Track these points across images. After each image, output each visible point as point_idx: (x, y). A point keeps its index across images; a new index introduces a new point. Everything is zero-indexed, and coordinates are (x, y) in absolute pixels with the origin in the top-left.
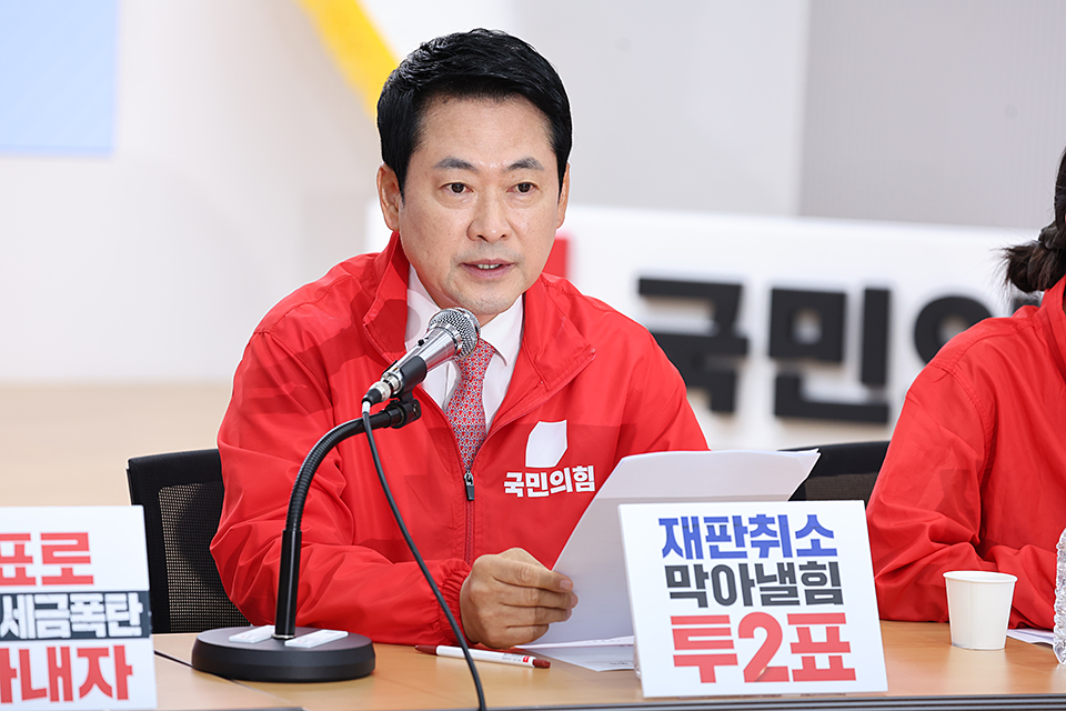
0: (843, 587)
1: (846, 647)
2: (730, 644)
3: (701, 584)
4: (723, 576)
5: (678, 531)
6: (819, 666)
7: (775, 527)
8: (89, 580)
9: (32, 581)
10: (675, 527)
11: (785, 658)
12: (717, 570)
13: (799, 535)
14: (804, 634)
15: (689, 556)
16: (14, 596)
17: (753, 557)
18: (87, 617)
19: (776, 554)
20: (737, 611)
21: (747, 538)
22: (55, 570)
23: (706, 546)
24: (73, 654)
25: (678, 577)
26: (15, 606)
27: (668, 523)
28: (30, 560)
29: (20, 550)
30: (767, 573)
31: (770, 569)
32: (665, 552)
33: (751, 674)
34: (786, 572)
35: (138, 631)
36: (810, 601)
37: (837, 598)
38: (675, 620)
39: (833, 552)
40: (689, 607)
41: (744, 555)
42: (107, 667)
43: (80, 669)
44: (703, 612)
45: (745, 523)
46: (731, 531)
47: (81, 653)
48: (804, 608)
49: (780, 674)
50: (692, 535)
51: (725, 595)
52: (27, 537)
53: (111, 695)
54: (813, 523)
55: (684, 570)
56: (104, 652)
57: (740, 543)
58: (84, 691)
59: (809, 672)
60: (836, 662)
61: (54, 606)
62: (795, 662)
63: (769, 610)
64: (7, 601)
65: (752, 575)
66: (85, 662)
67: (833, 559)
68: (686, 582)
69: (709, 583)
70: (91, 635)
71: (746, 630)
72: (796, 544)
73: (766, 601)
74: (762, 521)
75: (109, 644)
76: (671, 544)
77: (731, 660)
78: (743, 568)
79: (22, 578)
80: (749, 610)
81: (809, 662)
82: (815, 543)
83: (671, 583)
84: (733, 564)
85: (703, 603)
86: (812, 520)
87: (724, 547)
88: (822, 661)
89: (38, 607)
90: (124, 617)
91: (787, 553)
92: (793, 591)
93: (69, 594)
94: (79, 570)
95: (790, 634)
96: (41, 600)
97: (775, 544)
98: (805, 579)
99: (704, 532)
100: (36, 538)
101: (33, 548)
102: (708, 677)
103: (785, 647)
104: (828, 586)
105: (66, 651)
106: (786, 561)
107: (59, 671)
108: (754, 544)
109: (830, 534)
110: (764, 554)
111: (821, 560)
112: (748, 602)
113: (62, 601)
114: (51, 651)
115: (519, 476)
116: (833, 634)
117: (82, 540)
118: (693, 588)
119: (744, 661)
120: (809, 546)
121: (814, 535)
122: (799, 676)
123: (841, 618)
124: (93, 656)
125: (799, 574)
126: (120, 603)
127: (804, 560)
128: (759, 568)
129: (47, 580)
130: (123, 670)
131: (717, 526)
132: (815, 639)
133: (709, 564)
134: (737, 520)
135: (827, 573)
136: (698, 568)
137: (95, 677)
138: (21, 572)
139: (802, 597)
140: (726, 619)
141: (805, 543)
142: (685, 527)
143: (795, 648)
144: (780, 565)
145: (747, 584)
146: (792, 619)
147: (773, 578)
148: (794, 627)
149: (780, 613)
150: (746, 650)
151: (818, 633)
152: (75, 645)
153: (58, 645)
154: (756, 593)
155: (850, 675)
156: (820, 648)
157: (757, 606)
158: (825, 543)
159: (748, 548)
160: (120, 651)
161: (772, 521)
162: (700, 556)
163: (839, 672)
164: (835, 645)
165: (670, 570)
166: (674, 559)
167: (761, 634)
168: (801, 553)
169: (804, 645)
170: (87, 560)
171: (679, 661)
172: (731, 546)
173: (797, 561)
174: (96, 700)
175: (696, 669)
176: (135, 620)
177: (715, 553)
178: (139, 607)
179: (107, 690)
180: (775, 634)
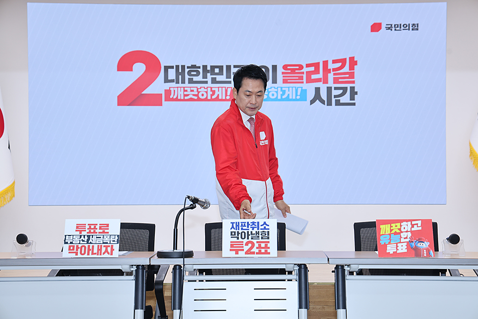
0: (270, 236)
1: (269, 248)
2: (243, 247)
3: (238, 235)
4: (243, 234)
5: (235, 225)
6: (262, 251)
7: (256, 224)
8: (108, 233)
9: (97, 233)
11: (255, 250)
12: (242, 233)
13: (261, 226)
14: (260, 245)
15: (236, 230)
16: (92, 236)
17: (251, 230)
18: (107, 239)
19: (256, 229)
20: (246, 240)
21: (250, 226)
22: (101, 231)
23: (240, 228)
24: (103, 246)
25: (233, 234)
26: (92, 237)
27: (233, 223)
28: (97, 229)
29: (95, 227)
30: (253, 233)
31: (254, 232)
32: (231, 229)
33: (246, 253)
34: (257, 233)
35: (116, 243)
36: (262, 238)
37: (268, 238)
38: (231, 242)
39: (269, 229)
40: (235, 240)
42: (109, 250)
43: (104, 249)
44: (238, 241)
45: (250, 223)
46: (246, 225)
47: (104, 246)
48: (260, 240)
49: (253, 253)
50: (238, 225)
51: (243, 237)
52: (97, 225)
54: (265, 223)
55: (235, 232)
56: (109, 246)
57: (248, 227)
58: (104, 254)
59: (260, 253)
60: (266, 251)
61: (100, 238)
62: (257, 251)
63: (252, 240)
64: (91, 236)
65: (250, 233)
66: (105, 248)
67: (268, 230)
68: (235, 235)
69: (240, 235)
70: (107, 243)
71: (247, 244)
72: (260, 227)
73: (252, 238)
74: (253, 223)
75: (110, 245)
76: (233, 227)
77: (243, 250)
78: (248, 232)
79: (94, 232)
80: (248, 240)
81: (260, 251)
82: (265, 227)
83: (231, 235)
84: (246, 231)
86: (265, 222)
87: (244, 228)
88: (263, 251)
89: (97, 238)
90: (114, 240)
91: (258, 229)
92: (259, 237)
93: (103, 235)
94: (106, 231)
95: (257, 245)
96: (97, 236)
97: (256, 227)
99: (240, 225)
100: (98, 225)
101: (98, 227)
102: (237, 253)
103: (255, 247)
104: (267, 236)
105: (101, 246)
106: (258, 231)
107: (99, 250)
109: (268, 226)
110: (253, 229)
111: (265, 231)
112: (248, 239)
113: (102, 237)
114: (98, 246)
116: (266, 245)
117: (108, 225)
118: (236, 236)
119: (245, 251)
120: (263, 228)
121: (265, 225)
122: (257, 253)
123: (269, 242)
124: (107, 247)
125: (260, 233)
126: (113, 237)
127: (262, 231)
128: (251, 232)
129: (99, 233)
130: (112, 250)
131: (243, 224)
132: (262, 246)
133: (240, 231)
134: (248, 223)
135: (267, 233)
136: (238, 232)
137: (106, 251)
138: (94, 231)
139: (260, 238)
140: (243, 242)
141: (263, 227)
142: (236, 224)
143: (257, 248)
145: (248, 235)
146: (257, 242)
148: (257, 244)
149: (255, 241)
150: (246, 248)
151: (263, 245)
152: (103, 245)
153: (100, 245)
154: (250, 237)
155: (269, 253)
156: (263, 248)
157: (250, 239)
158: (267, 227)
159: (249, 228)
160: (112, 246)
163: (266, 253)
164: (266, 247)
165: (232, 232)
166: (233, 230)
167: (250, 245)
168: (261, 229)
169: (259, 247)
170: (108, 229)
171: (231, 250)
172: (246, 228)
173: (260, 231)
174: (106, 255)
175: (235, 252)
176: (116, 240)
177: (242, 229)
178: (117, 238)
179: (109, 253)
180: (253, 245)
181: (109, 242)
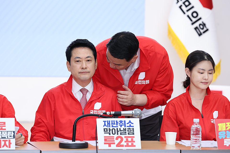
0: (135, 132)
1: (134, 142)
2: (114, 141)
3: (110, 131)
4: (114, 130)
5: (106, 123)
6: (129, 145)
7: (123, 122)
8: (5, 129)
10: (106, 122)
11: (123, 143)
13: (127, 124)
14: (127, 140)
15: (108, 127)
17: (119, 127)
18: (4, 135)
19: (123, 127)
20: (116, 136)
21: (118, 124)
23: (111, 125)
24: (2, 141)
25: (106, 130)
27: (105, 122)
30: (121, 130)
31: (122, 129)
32: (104, 126)
33: (117, 146)
34: (125, 130)
35: (13, 137)
36: (129, 134)
37: (133, 134)
38: (105, 137)
39: (133, 126)
40: (107, 135)
41: (118, 127)
42: (7, 143)
44: (110, 136)
45: (118, 122)
46: (115, 123)
47: (3, 141)
48: (127, 135)
49: (123, 146)
50: (109, 123)
51: (114, 133)
53: (8, 147)
54: (130, 122)
55: (107, 129)
56: (7, 141)
57: (117, 125)
58: (3, 146)
59: (127, 145)
62: (125, 144)
63: (121, 136)
65: (119, 130)
66: (4, 142)
67: (133, 128)
68: (107, 131)
69: (111, 131)
70: (5, 138)
71: (117, 139)
72: (127, 125)
73: (121, 134)
74: (121, 121)
75: (8, 139)
76: (105, 125)
77: (114, 143)
78: (117, 129)
80: (118, 135)
81: (128, 144)
82: (130, 125)
83: (104, 131)
84: (116, 128)
85: (110, 134)
87: (114, 125)
88: (130, 144)
90: (10, 135)
91: (125, 126)
92: (126, 133)
93: (2, 131)
94: (3, 128)
95: (125, 139)
97: (123, 125)
98: (128, 131)
99: (111, 123)
102: (110, 146)
103: (124, 141)
104: (132, 132)
106: (125, 128)
108: (119, 125)
109: (133, 124)
110: (121, 127)
111: (131, 128)
112: (118, 134)
115: (93, 111)
116: (132, 139)
117: (4, 123)
118: (108, 132)
119: (116, 144)
120: (129, 125)
121: (130, 124)
122: (126, 146)
123: (134, 137)
124: (5, 141)
125: (127, 130)
126: (10, 133)
127: (128, 128)
128: (120, 129)
130: (10, 143)
131: (113, 122)
132: (129, 140)
133: (111, 128)
134: (117, 121)
135: (132, 130)
136: (109, 129)
137: (5, 144)
139: (127, 133)
140: (114, 137)
141: (128, 125)
142: (108, 122)
143: (125, 142)
144: (124, 129)
145: (118, 131)
146: (125, 137)
147: (122, 130)
148: (125, 138)
149: (123, 136)
150: (117, 142)
151: (130, 139)
152: (2, 139)
154: (119, 133)
155: (135, 146)
156: (130, 142)
157: (119, 135)
158: (132, 125)
159: (118, 125)
160: (10, 141)
161: (123, 121)
162: (110, 127)
163: (133, 145)
164: (132, 141)
165: (104, 129)
166: (105, 127)
167: (119, 139)
168: (127, 126)
169: (127, 141)
170: (5, 126)
171: (105, 143)
172: (115, 125)
173: (127, 128)
174: (5, 148)
175: (108, 145)
176: (12, 136)
177: (112, 126)
178: (13, 134)
179: (7, 146)
180: (122, 139)
181: (7, 137)
